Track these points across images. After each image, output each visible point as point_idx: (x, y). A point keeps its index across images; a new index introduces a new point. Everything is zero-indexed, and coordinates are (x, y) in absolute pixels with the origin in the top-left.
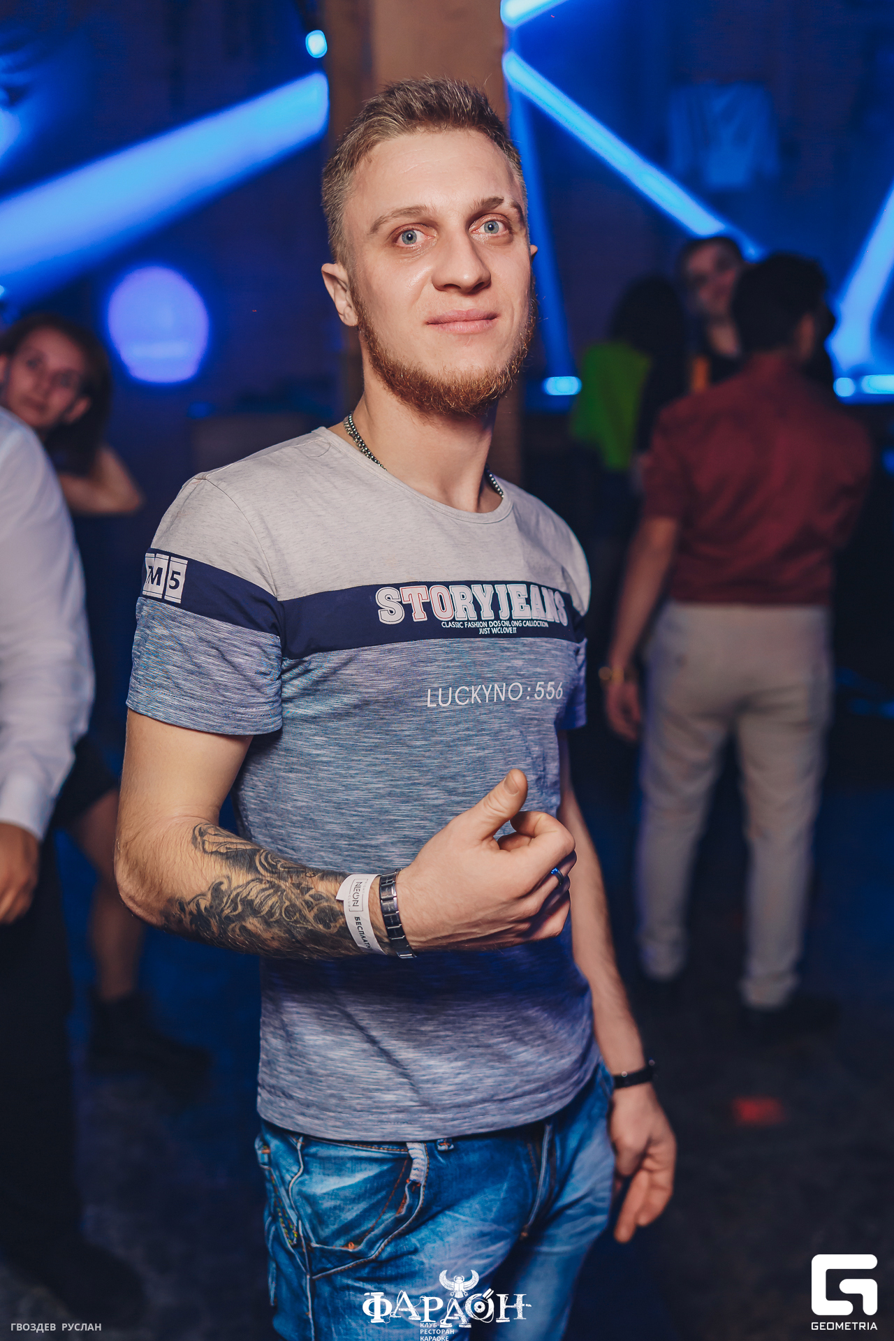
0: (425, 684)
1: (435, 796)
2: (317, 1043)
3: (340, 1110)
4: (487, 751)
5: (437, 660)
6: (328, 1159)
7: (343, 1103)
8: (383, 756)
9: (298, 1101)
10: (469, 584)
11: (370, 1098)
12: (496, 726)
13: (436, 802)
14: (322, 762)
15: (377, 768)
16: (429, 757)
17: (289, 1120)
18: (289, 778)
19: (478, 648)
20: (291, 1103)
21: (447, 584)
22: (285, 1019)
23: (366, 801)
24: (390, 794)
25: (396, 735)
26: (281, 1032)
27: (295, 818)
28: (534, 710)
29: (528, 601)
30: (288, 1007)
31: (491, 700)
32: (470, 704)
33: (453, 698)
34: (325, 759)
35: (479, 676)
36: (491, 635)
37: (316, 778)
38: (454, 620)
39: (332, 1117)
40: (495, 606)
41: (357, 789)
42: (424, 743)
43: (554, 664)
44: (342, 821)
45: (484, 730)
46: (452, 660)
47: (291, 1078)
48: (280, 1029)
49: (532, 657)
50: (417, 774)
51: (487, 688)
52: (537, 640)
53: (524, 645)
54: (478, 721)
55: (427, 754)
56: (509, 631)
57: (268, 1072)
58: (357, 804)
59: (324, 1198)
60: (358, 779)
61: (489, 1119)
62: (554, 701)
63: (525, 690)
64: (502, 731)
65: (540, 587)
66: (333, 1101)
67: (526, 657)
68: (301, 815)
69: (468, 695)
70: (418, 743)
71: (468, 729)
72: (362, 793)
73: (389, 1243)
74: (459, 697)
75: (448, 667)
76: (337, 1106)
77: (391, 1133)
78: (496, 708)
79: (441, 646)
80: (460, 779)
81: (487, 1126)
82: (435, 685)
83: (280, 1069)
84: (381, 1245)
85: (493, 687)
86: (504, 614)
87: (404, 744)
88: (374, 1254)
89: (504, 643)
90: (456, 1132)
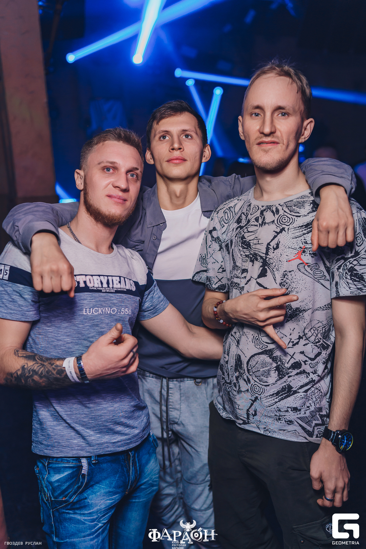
0: (83, 307)
1: (86, 343)
2: (51, 424)
3: (58, 447)
4: (104, 329)
5: (87, 299)
6: (55, 468)
7: (59, 444)
8: (69, 330)
9: (45, 445)
10: (99, 276)
11: (69, 442)
12: (107, 321)
13: (87, 345)
14: (49, 332)
15: (67, 334)
16: (84, 331)
17: (42, 452)
18: (39, 337)
19: (102, 296)
20: (42, 446)
21: (92, 276)
22: (40, 418)
23: (64, 345)
24: (71, 342)
25: (73, 323)
26: (39, 422)
27: (41, 350)
28: (121, 317)
29: (120, 282)
30: (41, 413)
31: (105, 313)
32: (98, 314)
33: (93, 312)
34: (50, 331)
35: (101, 305)
36: (106, 292)
37: (48, 337)
38: (94, 287)
39: (56, 449)
40: (108, 283)
41: (61, 341)
42: (82, 326)
43: (128, 303)
44: (56, 351)
45: (103, 322)
46: (92, 299)
47: (42, 437)
48: (38, 421)
49: (121, 300)
50: (80, 336)
51: (104, 309)
52: (122, 295)
53: (118, 296)
54: (101, 319)
55: (84, 330)
56: (112, 291)
57: (35, 436)
58: (61, 346)
59: (55, 483)
60: (61, 337)
61: (109, 449)
62: (128, 315)
63: (117, 311)
64: (109, 323)
65: (124, 278)
66: (56, 444)
67: (118, 300)
68: (43, 350)
69: (98, 311)
70: (81, 326)
71: (97, 322)
72: (62, 342)
73: (77, 496)
74: (94, 311)
75: (91, 302)
76: (58, 445)
77: (75, 454)
78: (107, 316)
79: (89, 295)
80: (94, 338)
81: (109, 451)
82: (86, 307)
83: (39, 435)
84: (74, 497)
85: (105, 309)
86: (111, 286)
87: (76, 326)
88: (71, 500)
89: (111, 295)
90: (98, 453)
